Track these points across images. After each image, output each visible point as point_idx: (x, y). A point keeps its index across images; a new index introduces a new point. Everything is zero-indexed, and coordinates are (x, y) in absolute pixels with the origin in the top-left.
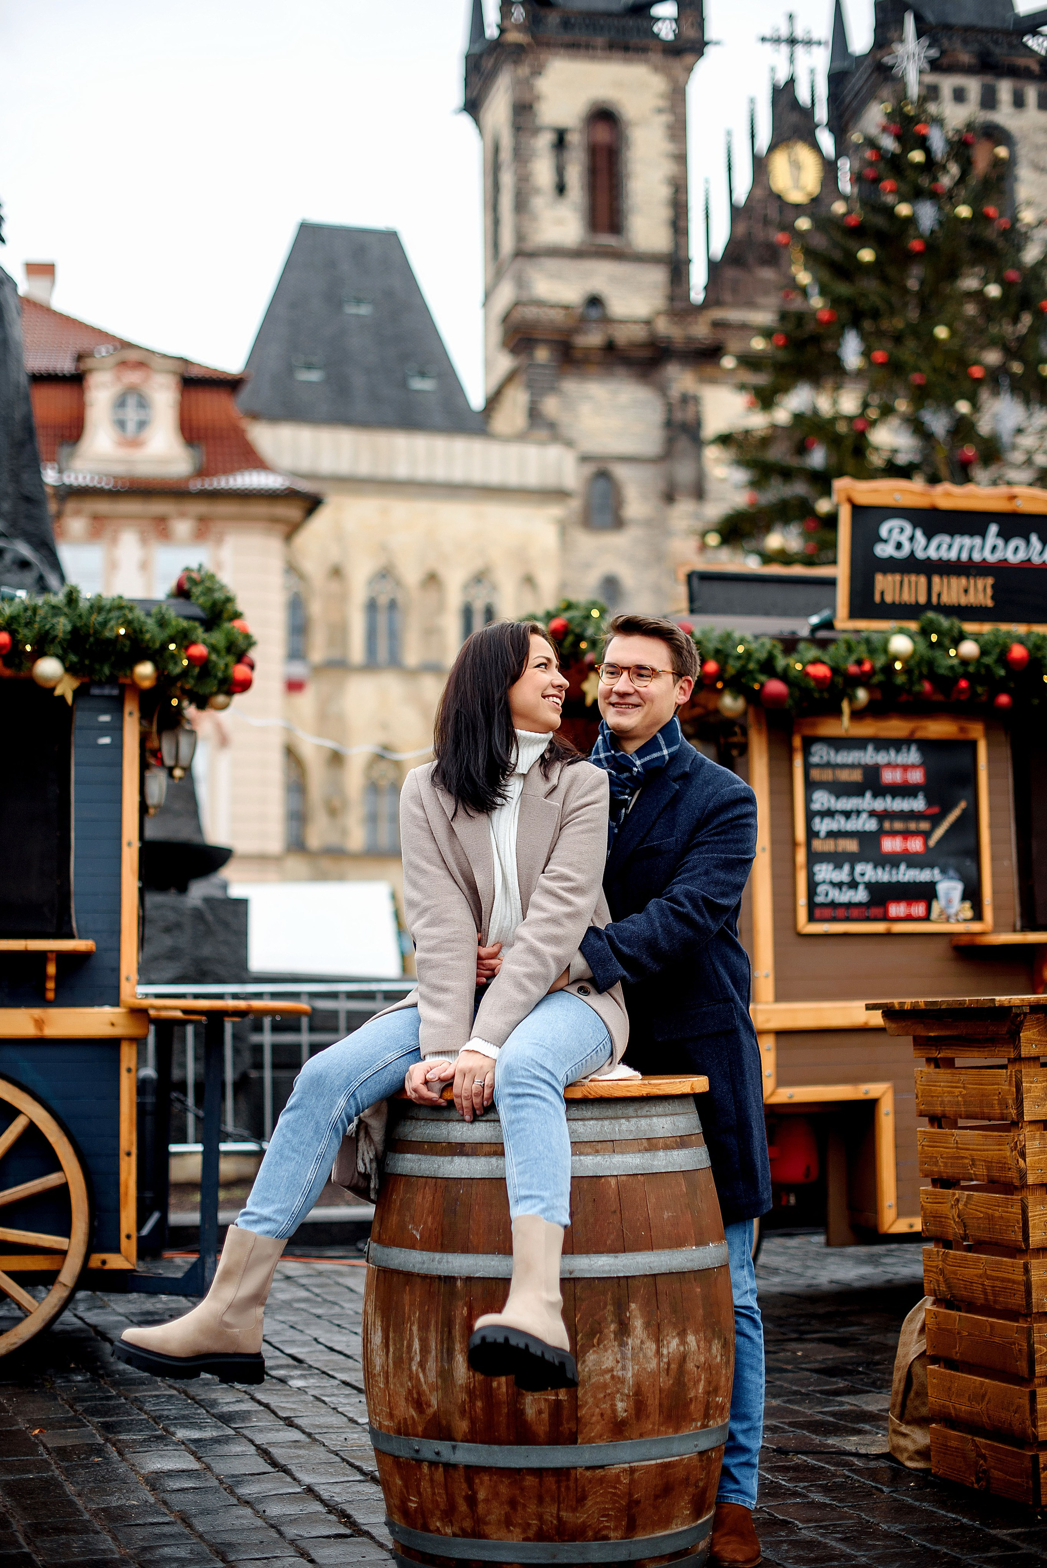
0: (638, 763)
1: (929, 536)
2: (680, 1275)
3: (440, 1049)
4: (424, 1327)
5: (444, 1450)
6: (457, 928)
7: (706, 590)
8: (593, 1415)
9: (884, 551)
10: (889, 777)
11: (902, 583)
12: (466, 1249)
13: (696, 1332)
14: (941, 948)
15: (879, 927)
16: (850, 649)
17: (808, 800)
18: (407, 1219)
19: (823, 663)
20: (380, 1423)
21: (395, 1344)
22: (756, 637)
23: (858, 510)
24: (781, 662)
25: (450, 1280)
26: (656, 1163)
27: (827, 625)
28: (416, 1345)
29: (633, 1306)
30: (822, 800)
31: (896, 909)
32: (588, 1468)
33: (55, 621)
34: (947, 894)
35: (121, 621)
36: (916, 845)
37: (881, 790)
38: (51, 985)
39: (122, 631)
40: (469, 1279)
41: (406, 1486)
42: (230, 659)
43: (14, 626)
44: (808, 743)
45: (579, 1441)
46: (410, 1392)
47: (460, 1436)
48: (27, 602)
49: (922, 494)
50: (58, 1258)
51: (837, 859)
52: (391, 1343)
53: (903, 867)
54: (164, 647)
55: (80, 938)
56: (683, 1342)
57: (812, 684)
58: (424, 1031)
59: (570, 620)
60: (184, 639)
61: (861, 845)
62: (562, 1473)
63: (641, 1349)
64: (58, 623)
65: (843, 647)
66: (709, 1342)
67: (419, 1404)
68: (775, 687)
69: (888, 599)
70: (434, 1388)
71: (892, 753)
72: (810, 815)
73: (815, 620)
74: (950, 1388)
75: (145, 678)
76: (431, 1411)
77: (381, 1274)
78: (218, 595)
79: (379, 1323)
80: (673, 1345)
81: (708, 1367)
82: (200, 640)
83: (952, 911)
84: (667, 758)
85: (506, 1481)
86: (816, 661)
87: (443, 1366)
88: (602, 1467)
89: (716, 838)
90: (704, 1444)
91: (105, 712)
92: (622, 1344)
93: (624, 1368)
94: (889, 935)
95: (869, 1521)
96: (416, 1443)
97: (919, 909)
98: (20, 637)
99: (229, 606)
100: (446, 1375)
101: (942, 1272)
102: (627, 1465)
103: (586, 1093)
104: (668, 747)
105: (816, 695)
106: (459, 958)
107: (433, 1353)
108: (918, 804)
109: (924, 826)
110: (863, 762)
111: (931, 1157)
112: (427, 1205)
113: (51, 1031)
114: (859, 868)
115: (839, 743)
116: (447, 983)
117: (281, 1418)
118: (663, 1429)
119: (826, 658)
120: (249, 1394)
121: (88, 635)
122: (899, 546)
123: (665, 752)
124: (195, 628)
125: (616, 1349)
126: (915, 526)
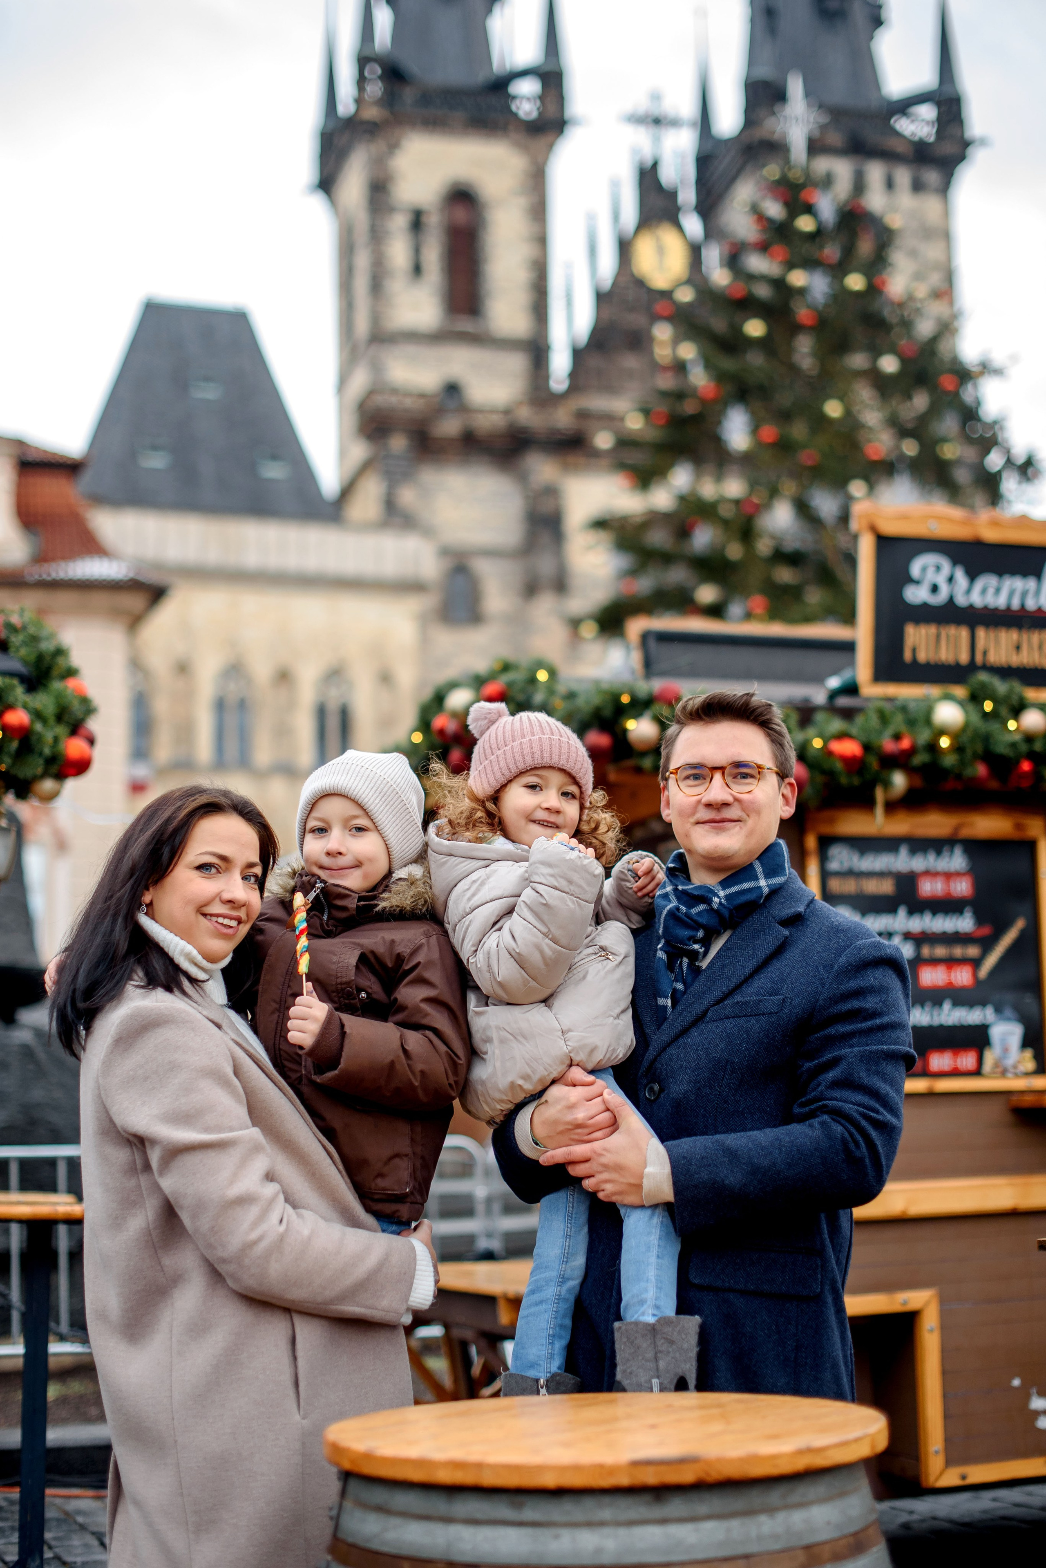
1: (972, 576)
7: (666, 654)
9: (916, 595)
10: (928, 888)
11: (938, 637)
14: (996, 1111)
15: (917, 1085)
16: (883, 720)
19: (849, 737)
23: (884, 542)
27: (851, 689)
31: (939, 1061)
34: (1003, 1041)
36: (962, 977)
37: (918, 906)
42: (61, 730)
44: (826, 842)
49: (964, 523)
53: (947, 1006)
57: (839, 766)
59: (510, 685)
65: (874, 721)
69: (922, 657)
71: (931, 857)
73: (834, 682)
78: (46, 646)
82: (19, 704)
83: (1010, 1061)
86: (842, 736)
94: (930, 1095)
97: (967, 1060)
99: (61, 661)
105: (844, 780)
108: (965, 923)
109: (973, 951)
110: (894, 869)
115: (864, 844)
119: (854, 731)
122: (935, 589)
124: (12, 687)
126: (955, 561)
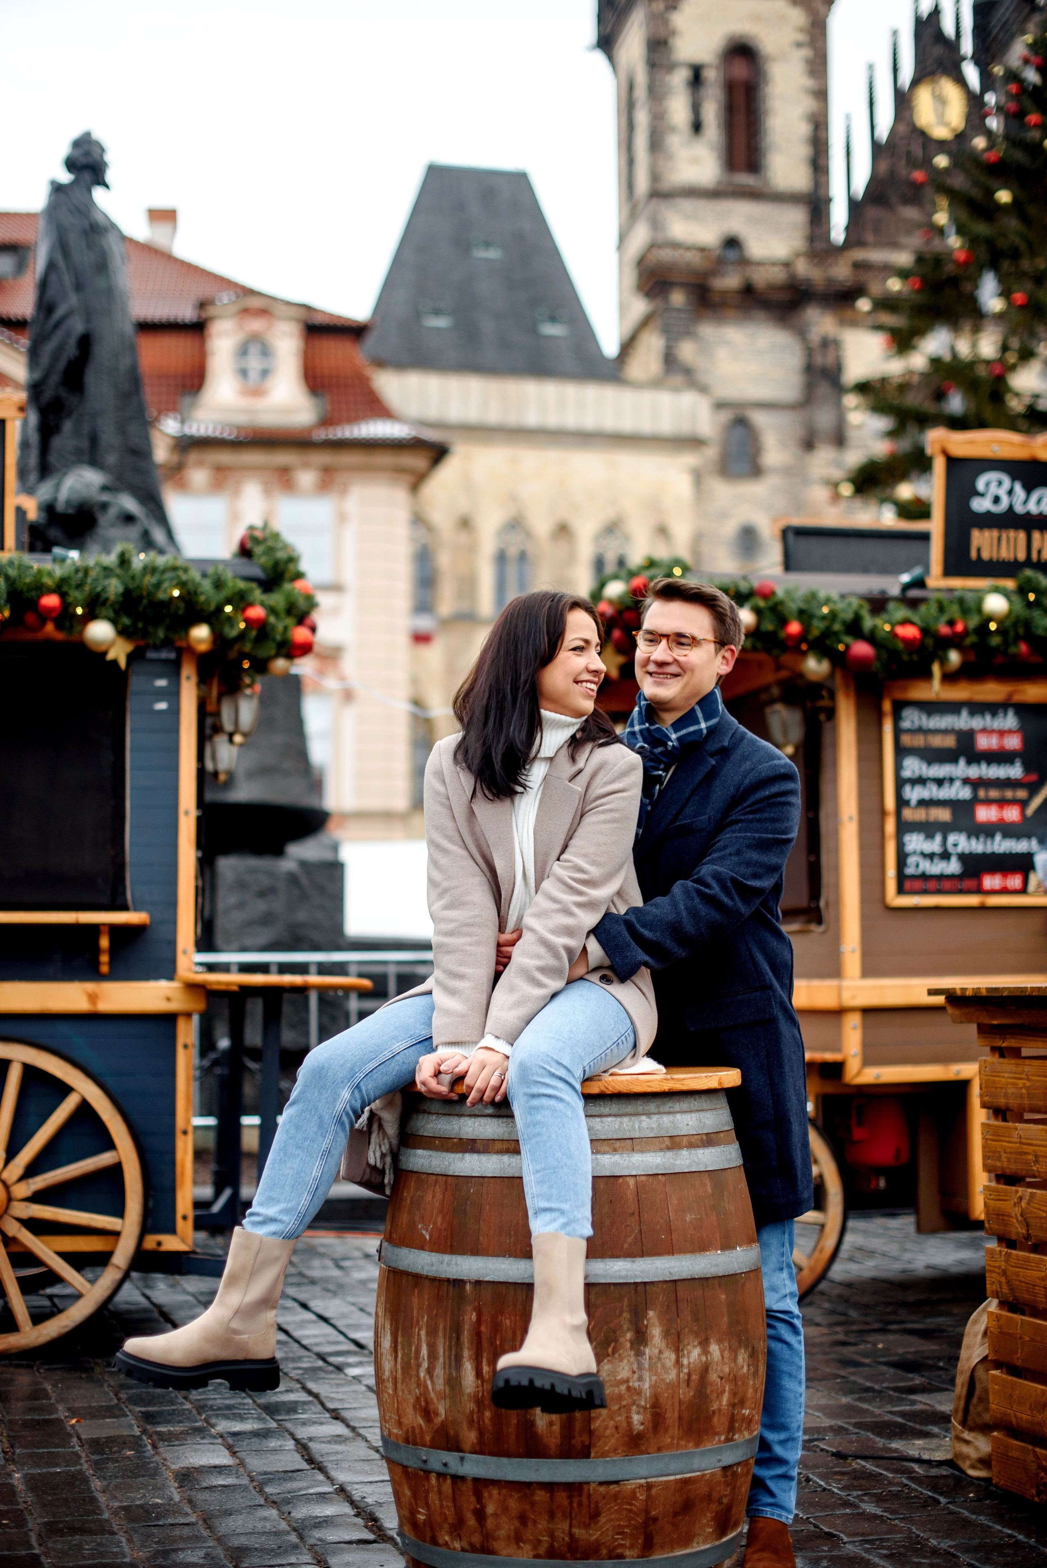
0: (674, 736)
1: (1029, 490)
2: (704, 1281)
3: (453, 1040)
4: (432, 1332)
5: (451, 1458)
6: (477, 912)
7: (803, 546)
8: (606, 1428)
9: (981, 505)
10: (984, 743)
11: (999, 539)
12: (476, 1251)
13: (720, 1341)
15: (973, 900)
16: (941, 608)
17: (898, 767)
18: (417, 1218)
19: (911, 623)
20: (389, 1430)
21: (403, 1349)
22: (843, 597)
23: (953, 463)
24: (868, 622)
25: (458, 1283)
26: (678, 1162)
27: (919, 583)
28: (424, 1351)
29: (651, 1313)
30: (913, 766)
31: (991, 882)
32: (601, 1483)
33: (107, 582)
35: (175, 582)
36: (1012, 814)
37: (975, 757)
38: (104, 958)
39: (176, 593)
40: (478, 1283)
41: (415, 1496)
42: (290, 621)
43: (65, 589)
44: (899, 707)
45: (592, 1455)
46: (418, 1399)
47: (467, 1446)
48: (79, 563)
49: (1022, 445)
50: (111, 1239)
51: (928, 829)
52: (399, 1347)
53: (998, 837)
54: (220, 609)
55: (136, 910)
56: (705, 1351)
57: (901, 645)
58: (437, 1020)
60: (241, 600)
61: (954, 814)
62: (574, 1488)
63: (659, 1359)
64: (109, 585)
65: (933, 608)
66: (734, 1351)
67: (427, 1413)
68: (862, 649)
69: (985, 555)
70: (442, 1396)
71: (988, 717)
72: (900, 783)
73: (905, 578)
74: (1011, 1396)
75: (201, 641)
76: (438, 1420)
77: (391, 1275)
78: (281, 555)
79: (388, 1326)
80: (693, 1355)
81: (734, 1379)
82: (257, 602)
84: (705, 732)
85: (516, 1495)
86: (906, 622)
87: (450, 1373)
88: (617, 1482)
89: (751, 817)
90: (729, 1458)
91: (161, 676)
92: (639, 1354)
93: (640, 1379)
94: (982, 908)
95: (918, 1536)
96: (424, 1453)
97: (1015, 881)
98: (70, 599)
99: (291, 567)
100: (454, 1382)
101: (1004, 1273)
102: (643, 1481)
103: (603, 1089)
104: (706, 719)
105: (905, 657)
106: (478, 943)
107: (441, 1359)
108: (1015, 771)
109: (1022, 794)
110: (957, 727)
111: (995, 1152)
112: (437, 1204)
113: (105, 1006)
114: (952, 838)
115: (931, 707)
116: (463, 970)
117: (328, 1410)
118: (683, 1443)
119: (916, 619)
120: (301, 1383)
121: (141, 597)
122: (997, 500)
123: (703, 725)
124: (251, 590)
125: (632, 1359)
126: (1014, 479)
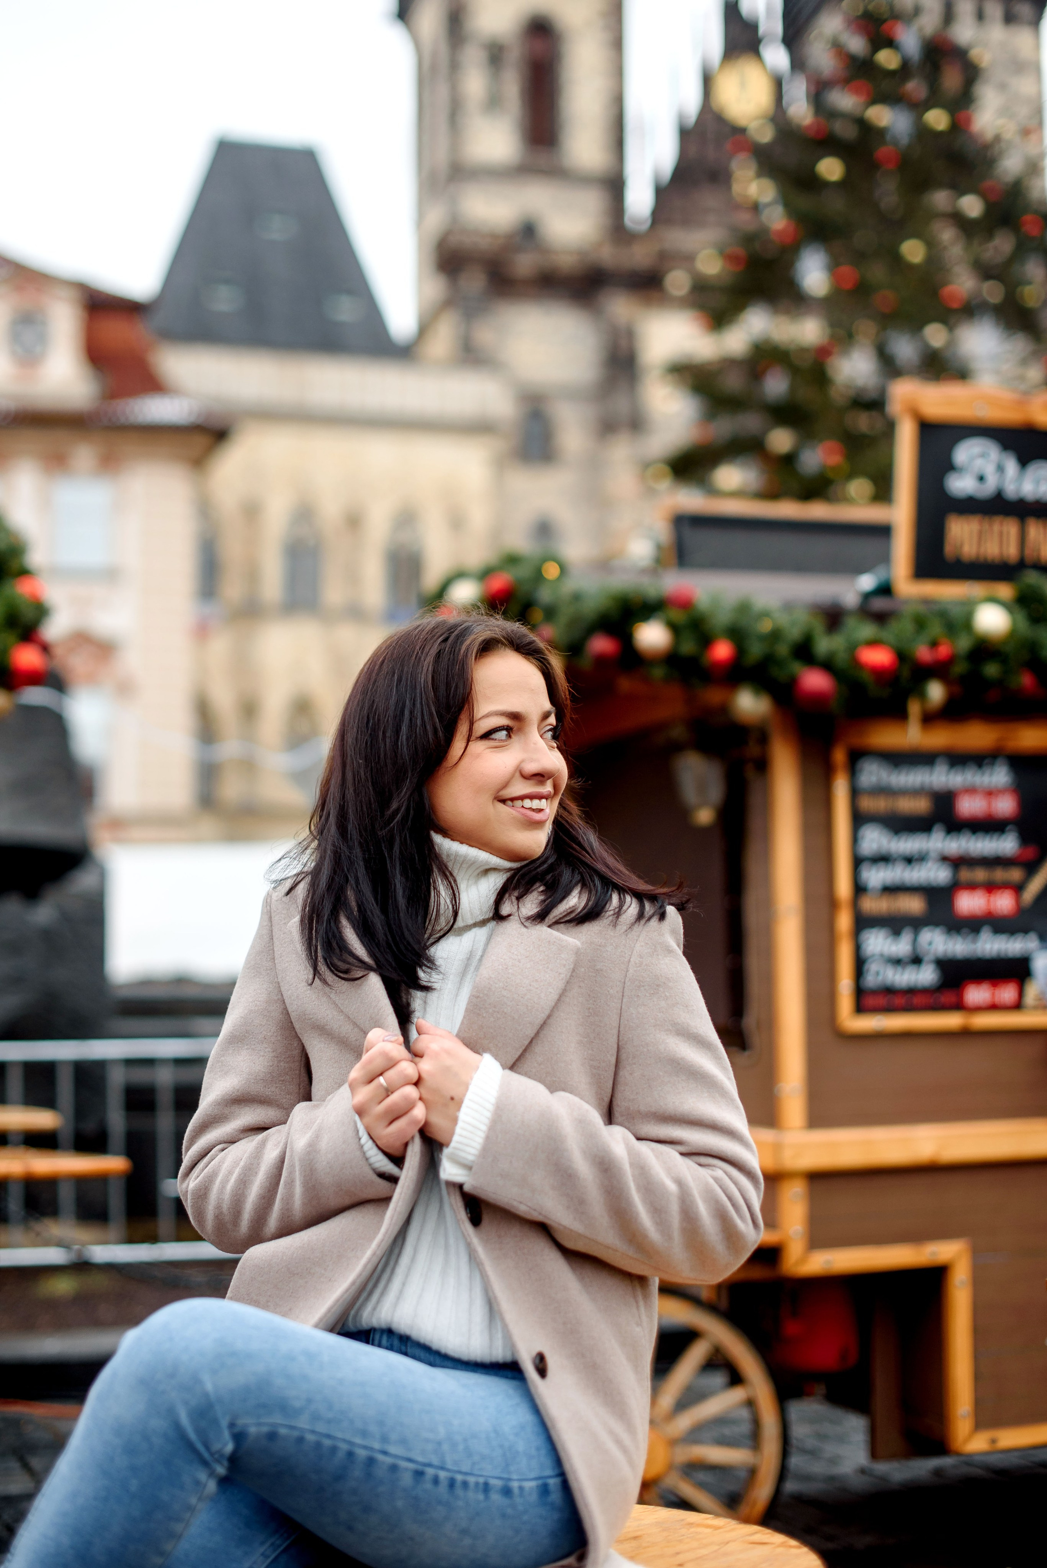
1: (1023, 464)
7: (697, 538)
9: (959, 485)
10: (967, 806)
11: (982, 530)
15: (951, 1021)
16: (919, 625)
17: (855, 840)
19: (882, 645)
22: (786, 608)
23: (927, 428)
24: (824, 645)
27: (885, 590)
30: (874, 839)
31: (976, 994)
36: (1004, 903)
37: (956, 825)
42: (9, 637)
44: (856, 757)
49: (1018, 405)
51: (894, 924)
53: (985, 934)
57: (869, 677)
59: (514, 581)
61: (928, 904)
65: (909, 626)
68: (816, 680)
69: (965, 553)
71: (972, 772)
72: (858, 862)
73: (866, 582)
86: (873, 643)
94: (965, 1032)
97: (1007, 993)
99: (15, 559)
105: (873, 692)
108: (1008, 845)
109: (1015, 874)
110: (930, 785)
114: (925, 937)
115: (897, 758)
119: (887, 637)
122: (981, 478)
126: (1005, 448)
